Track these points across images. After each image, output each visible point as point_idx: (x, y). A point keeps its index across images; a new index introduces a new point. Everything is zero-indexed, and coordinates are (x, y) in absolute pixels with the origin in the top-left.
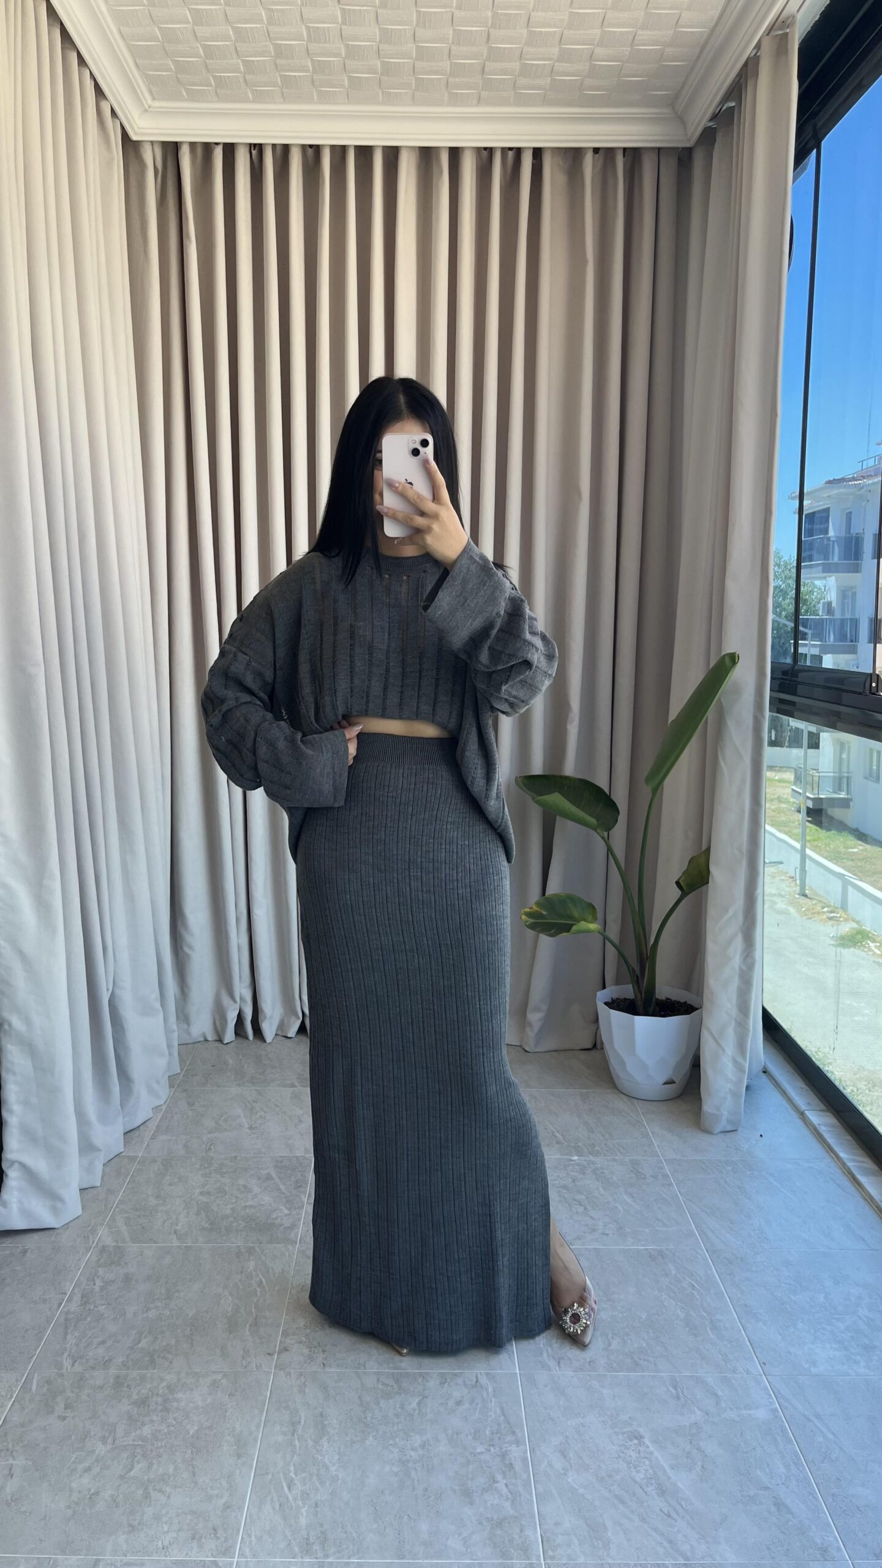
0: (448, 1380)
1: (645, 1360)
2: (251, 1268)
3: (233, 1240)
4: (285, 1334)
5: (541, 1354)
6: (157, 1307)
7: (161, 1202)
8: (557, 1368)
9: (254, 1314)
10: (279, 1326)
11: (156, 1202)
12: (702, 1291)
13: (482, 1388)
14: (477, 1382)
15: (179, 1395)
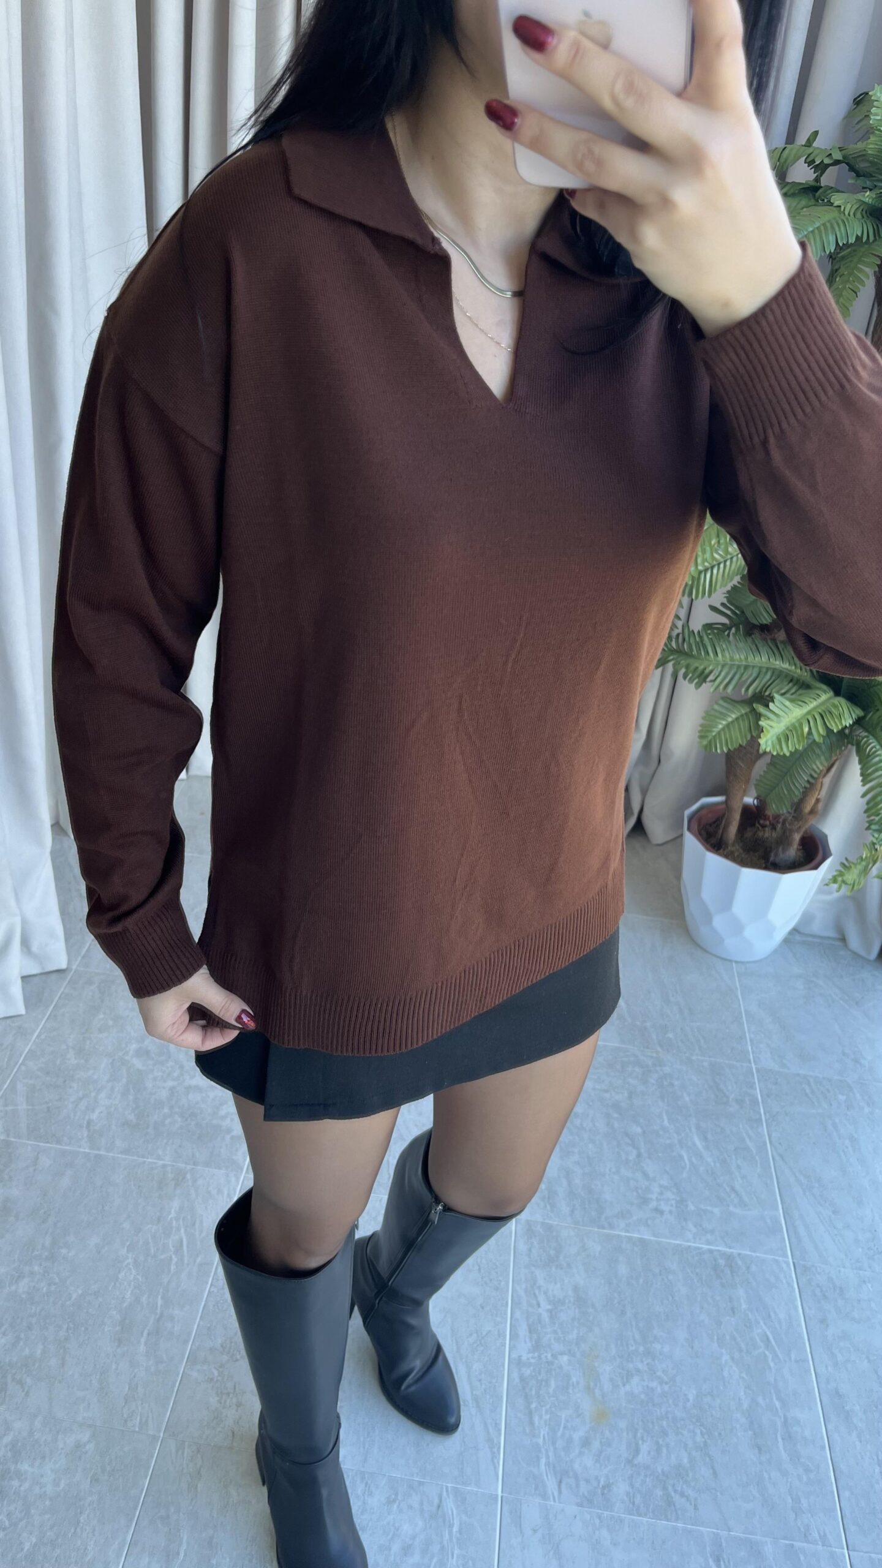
0: (400, 1497)
1: (682, 1495)
2: (173, 1215)
3: (160, 1152)
4: (193, 1359)
5: (538, 1459)
6: (32, 1273)
7: (82, 1061)
8: (556, 1494)
9: (158, 1311)
10: (186, 1342)
11: (76, 1062)
12: (780, 1355)
13: (444, 1522)
14: (439, 1507)
15: (25, 1467)
